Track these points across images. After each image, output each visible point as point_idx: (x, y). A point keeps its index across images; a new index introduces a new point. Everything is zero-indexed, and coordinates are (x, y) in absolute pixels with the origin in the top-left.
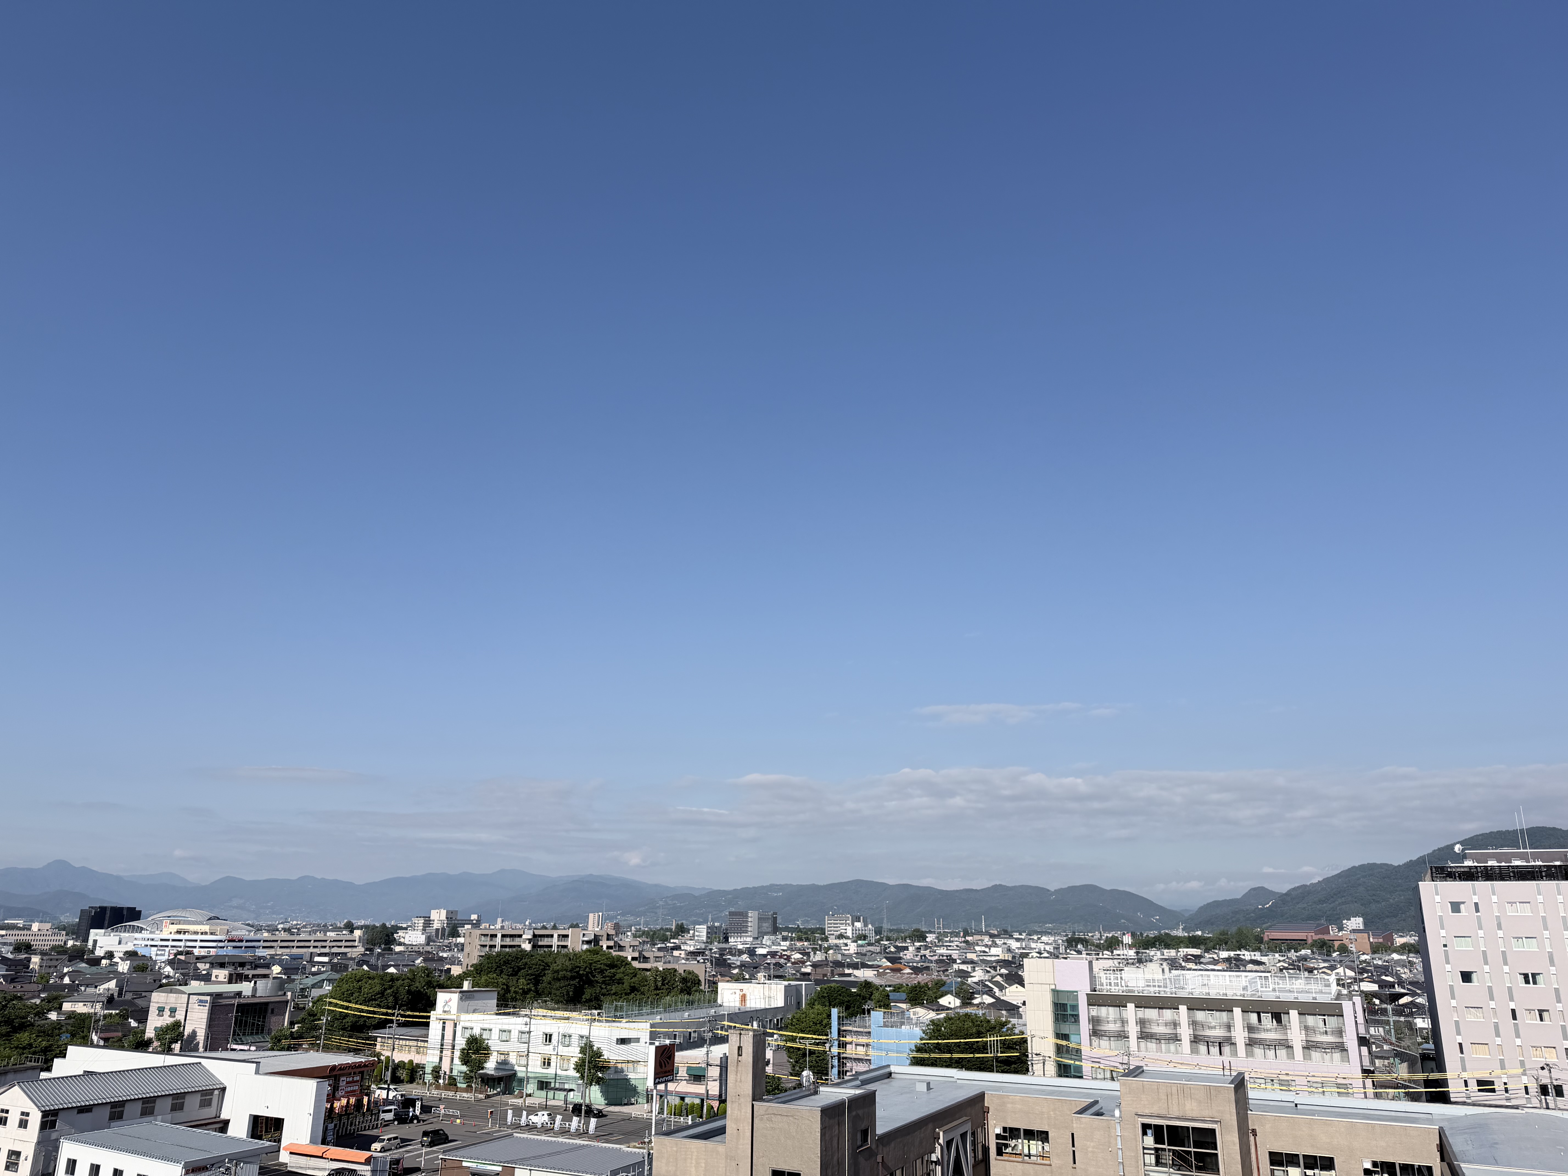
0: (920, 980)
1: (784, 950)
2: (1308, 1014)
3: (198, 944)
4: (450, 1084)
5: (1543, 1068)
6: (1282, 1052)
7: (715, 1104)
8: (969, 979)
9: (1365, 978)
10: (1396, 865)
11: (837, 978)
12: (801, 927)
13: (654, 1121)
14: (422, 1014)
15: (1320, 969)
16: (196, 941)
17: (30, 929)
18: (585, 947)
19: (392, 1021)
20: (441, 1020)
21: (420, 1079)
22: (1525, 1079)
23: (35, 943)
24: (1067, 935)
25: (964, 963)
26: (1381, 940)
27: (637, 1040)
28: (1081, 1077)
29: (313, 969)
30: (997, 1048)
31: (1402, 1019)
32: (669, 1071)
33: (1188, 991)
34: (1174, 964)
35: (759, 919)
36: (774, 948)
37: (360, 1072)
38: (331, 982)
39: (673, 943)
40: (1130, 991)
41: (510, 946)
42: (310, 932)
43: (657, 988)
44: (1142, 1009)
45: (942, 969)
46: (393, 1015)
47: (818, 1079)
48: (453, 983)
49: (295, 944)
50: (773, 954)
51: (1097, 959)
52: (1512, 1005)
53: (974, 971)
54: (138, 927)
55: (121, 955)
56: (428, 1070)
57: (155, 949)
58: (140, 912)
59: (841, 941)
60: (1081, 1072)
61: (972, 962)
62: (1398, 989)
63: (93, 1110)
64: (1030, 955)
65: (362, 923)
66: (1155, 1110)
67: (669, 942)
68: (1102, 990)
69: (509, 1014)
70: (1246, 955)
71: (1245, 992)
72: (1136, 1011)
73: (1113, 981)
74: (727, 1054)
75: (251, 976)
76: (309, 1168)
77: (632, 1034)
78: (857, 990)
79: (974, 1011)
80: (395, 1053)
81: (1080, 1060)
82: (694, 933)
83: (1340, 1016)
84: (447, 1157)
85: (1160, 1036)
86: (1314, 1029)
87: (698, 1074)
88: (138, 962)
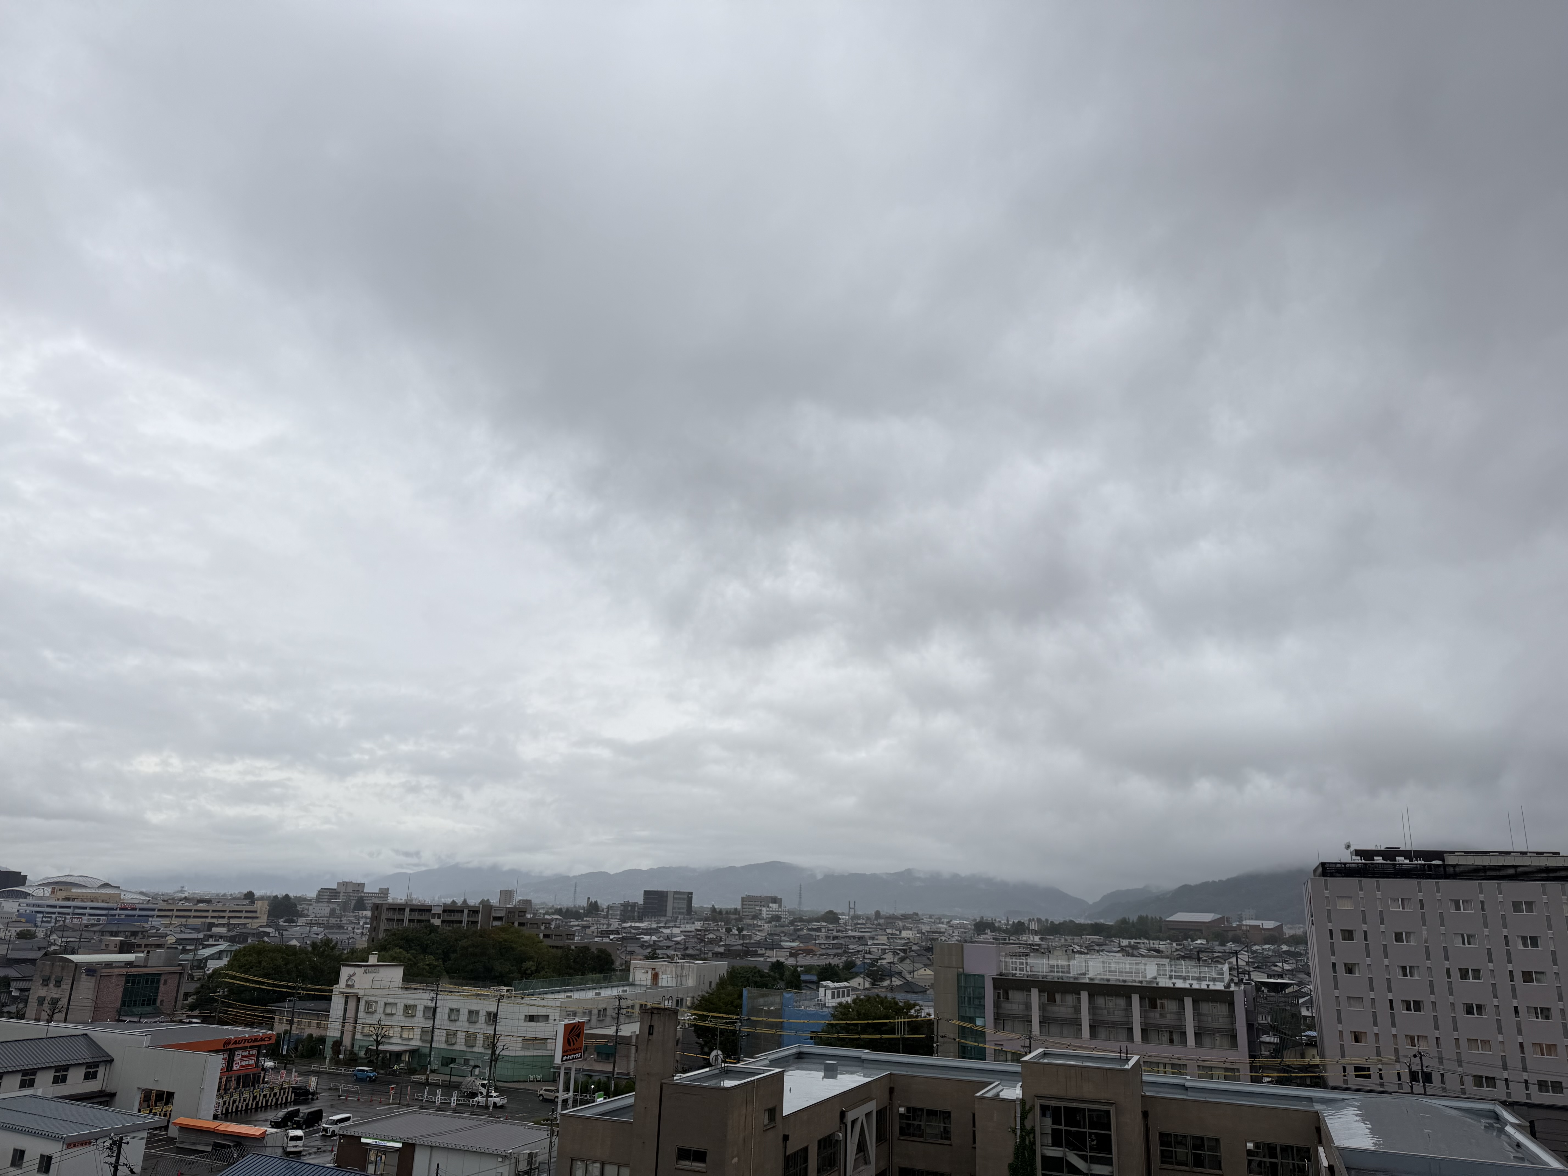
1: (697, 930)
2: (1201, 1001)
3: (88, 911)
4: (350, 1060)
5: (1415, 1056)
6: (1176, 1037)
8: (879, 961)
9: (1257, 967)
11: (749, 958)
12: (716, 907)
14: (324, 987)
15: (1214, 958)
16: (85, 908)
18: (496, 923)
19: (292, 995)
20: (343, 993)
21: (320, 1054)
24: (975, 920)
25: (875, 945)
27: (546, 1018)
28: (985, 1059)
29: (210, 940)
30: (904, 1030)
33: (1089, 976)
35: (674, 898)
36: (689, 927)
37: (255, 1046)
38: (229, 953)
39: (586, 921)
40: (1034, 976)
41: (419, 921)
42: (209, 901)
43: (569, 967)
44: (1046, 994)
46: (294, 988)
47: (728, 1058)
48: (357, 957)
49: (193, 914)
50: (687, 933)
51: (1004, 944)
52: (1390, 996)
53: (886, 953)
54: (23, 892)
56: (329, 1043)
57: (42, 915)
58: (26, 876)
59: (756, 922)
60: (984, 1054)
61: (883, 944)
62: (1286, 980)
64: (940, 939)
65: (264, 893)
66: (1054, 1092)
67: (582, 920)
68: (1008, 974)
69: (415, 989)
70: (1144, 943)
71: (1143, 979)
72: (1040, 996)
73: (1018, 966)
74: (638, 1033)
75: (143, 946)
76: (200, 1144)
77: (542, 1012)
78: (769, 970)
79: (882, 993)
80: (294, 1028)
81: (984, 1043)
82: (608, 912)
83: (1232, 1004)
84: (345, 1133)
85: (1061, 1021)
86: (1206, 1015)
87: (607, 1051)
88: (22, 929)
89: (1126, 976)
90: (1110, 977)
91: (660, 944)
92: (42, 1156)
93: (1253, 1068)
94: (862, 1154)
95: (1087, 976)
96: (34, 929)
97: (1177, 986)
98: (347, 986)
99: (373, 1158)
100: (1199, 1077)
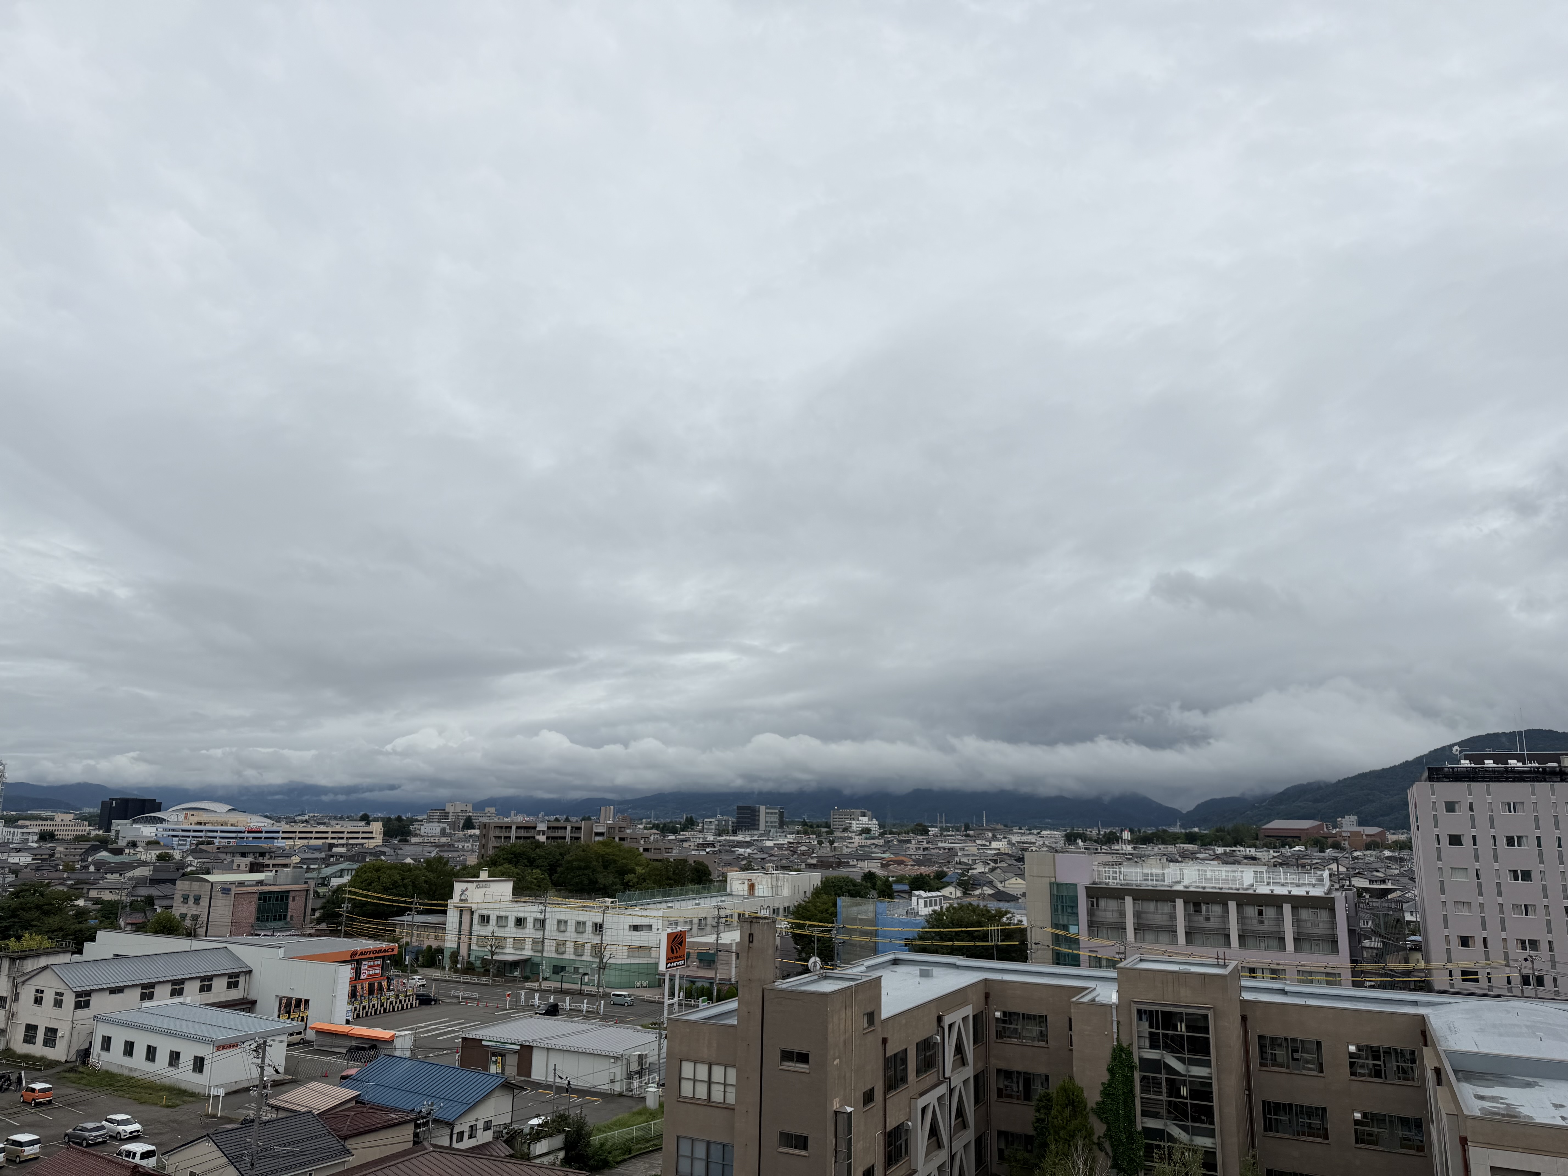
0: (922, 871)
1: (791, 843)
2: (1301, 907)
3: (219, 834)
4: (468, 969)
5: (1526, 960)
6: (1275, 943)
7: (726, 987)
8: (970, 871)
9: (1359, 873)
11: (842, 869)
12: (808, 820)
13: (666, 1004)
14: (439, 902)
15: (1314, 865)
16: (217, 831)
17: (52, 819)
18: (598, 838)
19: (410, 909)
20: (457, 907)
21: (439, 963)
23: (59, 833)
24: (1066, 830)
25: (965, 856)
26: (1374, 838)
27: (650, 927)
28: (1079, 966)
29: (332, 859)
30: (997, 936)
33: (1184, 884)
34: (1171, 859)
35: (767, 813)
36: (781, 841)
37: (380, 957)
38: (350, 872)
39: (683, 835)
40: (1127, 884)
41: (525, 838)
42: (328, 823)
43: (669, 878)
44: (1140, 902)
45: (943, 861)
46: (412, 903)
47: (826, 964)
48: (470, 873)
49: (314, 835)
50: (780, 847)
51: (1096, 853)
52: (1500, 900)
53: (975, 863)
54: (159, 818)
55: (144, 844)
57: (177, 839)
58: (160, 803)
59: (847, 835)
60: (1079, 961)
61: (973, 855)
62: (1389, 886)
63: (126, 991)
64: (1031, 849)
65: (379, 815)
66: (1150, 997)
67: (679, 834)
68: (1101, 883)
69: (525, 902)
70: (1242, 851)
71: (1240, 886)
72: (1134, 904)
73: (1111, 875)
74: (738, 940)
75: (271, 866)
76: (334, 1047)
77: (645, 921)
78: (861, 880)
79: (974, 901)
80: (414, 939)
81: (1078, 949)
82: (703, 826)
83: (1332, 910)
84: (467, 1036)
85: (1156, 928)
86: (1305, 921)
87: (708, 959)
88: (161, 851)
89: (1222, 883)
90: (1206, 885)
91: (755, 856)
92: (196, 1058)
93: (1354, 974)
94: (960, 1056)
95: (1182, 884)
96: (172, 851)
97: (1275, 892)
98: (461, 900)
99: (494, 1059)
100: (1299, 981)
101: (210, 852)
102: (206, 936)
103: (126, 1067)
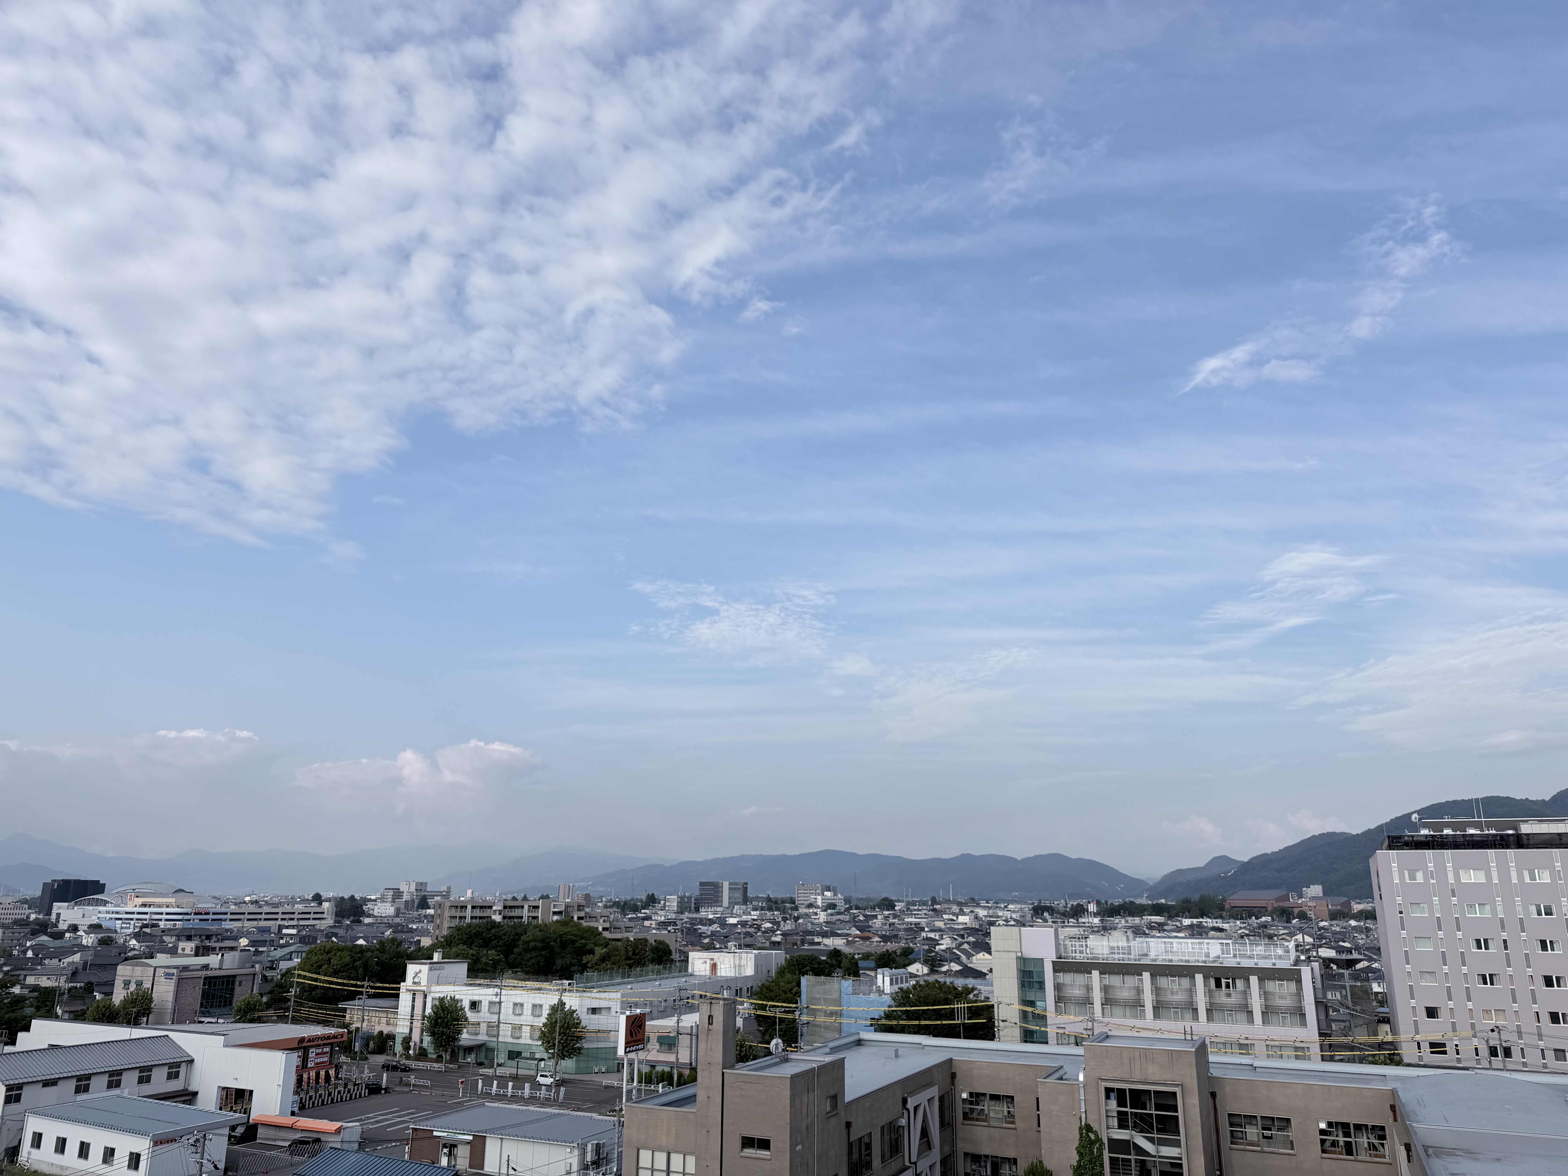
0: (888, 948)
1: (754, 920)
2: (1268, 980)
3: (164, 917)
4: (420, 1055)
5: (1493, 1031)
6: (1243, 1016)
7: (687, 1072)
8: (937, 947)
9: (1324, 944)
10: (1355, 833)
11: (806, 947)
12: (771, 896)
13: (624, 1090)
14: (392, 985)
15: (1280, 935)
16: (162, 914)
18: (556, 918)
19: (361, 993)
20: (410, 991)
21: (390, 1049)
22: (1475, 1042)
24: (1033, 904)
25: (932, 931)
26: (1339, 908)
27: (608, 1010)
28: (1047, 1043)
29: (281, 942)
30: (964, 1014)
31: (1359, 984)
32: (640, 1040)
33: (1151, 958)
34: (1138, 932)
35: (730, 889)
36: (745, 918)
37: (329, 1044)
38: (300, 954)
39: (644, 913)
40: (1094, 958)
41: (481, 918)
42: (278, 904)
43: (628, 958)
44: (1107, 976)
45: (910, 937)
46: (363, 986)
47: (787, 1046)
48: (424, 955)
49: (263, 916)
50: (744, 924)
51: (1063, 927)
52: (1465, 970)
53: (942, 939)
54: (102, 900)
55: (85, 928)
57: (120, 922)
58: (104, 885)
59: (811, 911)
60: (1047, 1038)
61: (940, 930)
62: (1355, 956)
63: (60, 1083)
64: (997, 923)
65: (331, 894)
66: (1118, 1074)
67: (640, 913)
68: (1067, 957)
69: (480, 985)
70: (1209, 922)
71: (1207, 959)
72: (1100, 978)
73: (1078, 948)
74: (698, 1023)
75: (218, 949)
76: (278, 1140)
77: (603, 1004)
78: (827, 958)
79: (941, 978)
80: (365, 1025)
81: (1046, 1026)
82: (665, 904)
83: (1299, 981)
84: (418, 1127)
85: (1124, 1002)
86: (1273, 994)
87: (668, 1043)
88: (102, 935)
89: (1188, 956)
90: (1173, 958)
91: (717, 934)
92: (131, 1154)
93: (1323, 1047)
94: (926, 1139)
95: (1148, 957)
96: (114, 935)
97: (1242, 964)
98: (414, 983)
99: (445, 1150)
100: (1268, 1056)
101: (154, 936)
102: (147, 1024)
103: (57, 1166)
